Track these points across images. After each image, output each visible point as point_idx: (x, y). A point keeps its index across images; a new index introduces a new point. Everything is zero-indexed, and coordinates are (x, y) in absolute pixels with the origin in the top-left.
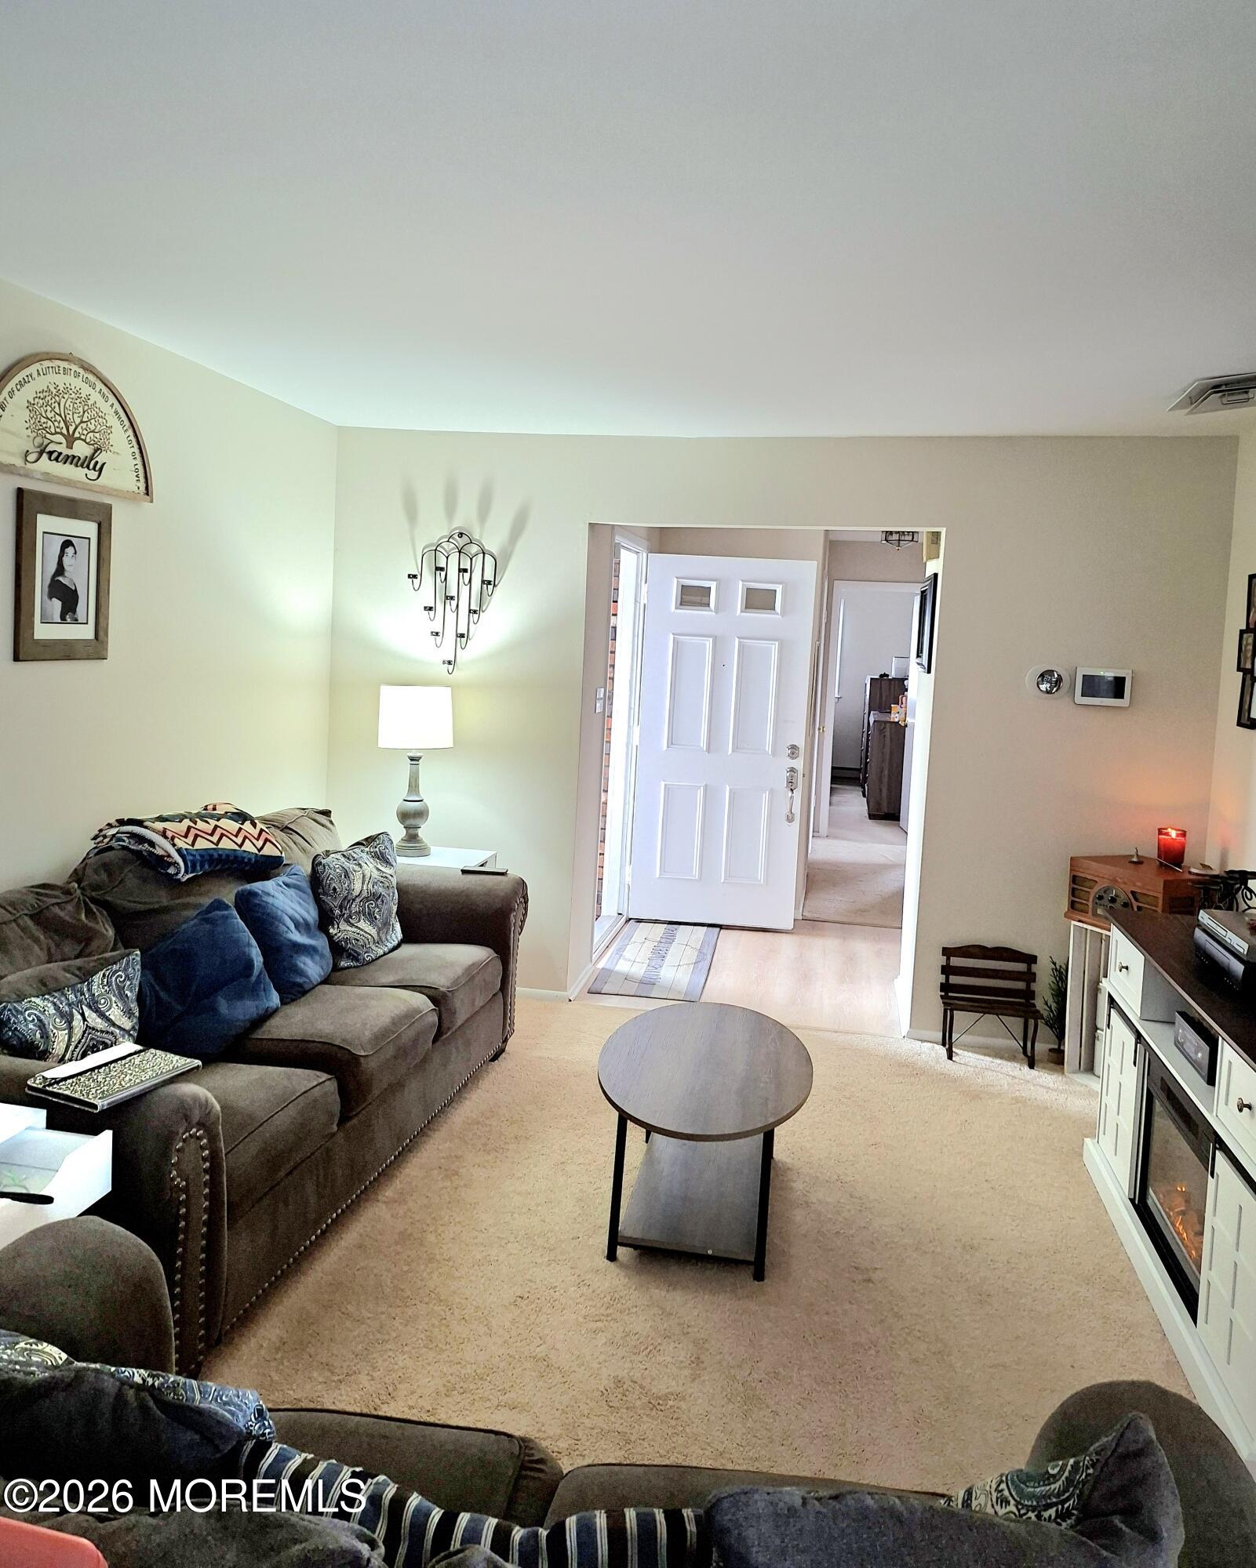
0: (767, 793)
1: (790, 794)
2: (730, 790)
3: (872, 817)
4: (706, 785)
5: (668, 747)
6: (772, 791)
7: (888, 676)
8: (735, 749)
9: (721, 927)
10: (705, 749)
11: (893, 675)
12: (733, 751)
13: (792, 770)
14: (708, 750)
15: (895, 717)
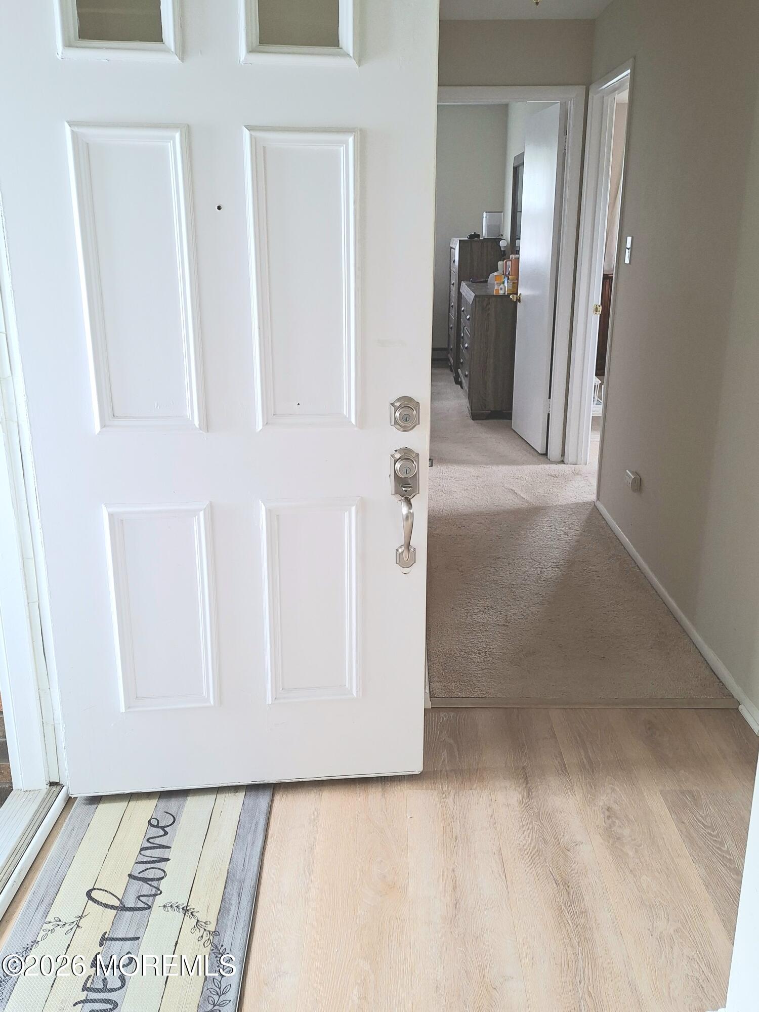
0: (353, 509)
1: (405, 510)
2: (269, 512)
3: (475, 416)
4: (211, 506)
5: (103, 425)
6: (363, 507)
7: (478, 236)
8: (272, 416)
9: (275, 788)
10: (196, 423)
11: (484, 234)
12: (266, 423)
13: (407, 456)
14: (207, 424)
15: (501, 287)
